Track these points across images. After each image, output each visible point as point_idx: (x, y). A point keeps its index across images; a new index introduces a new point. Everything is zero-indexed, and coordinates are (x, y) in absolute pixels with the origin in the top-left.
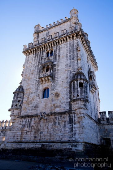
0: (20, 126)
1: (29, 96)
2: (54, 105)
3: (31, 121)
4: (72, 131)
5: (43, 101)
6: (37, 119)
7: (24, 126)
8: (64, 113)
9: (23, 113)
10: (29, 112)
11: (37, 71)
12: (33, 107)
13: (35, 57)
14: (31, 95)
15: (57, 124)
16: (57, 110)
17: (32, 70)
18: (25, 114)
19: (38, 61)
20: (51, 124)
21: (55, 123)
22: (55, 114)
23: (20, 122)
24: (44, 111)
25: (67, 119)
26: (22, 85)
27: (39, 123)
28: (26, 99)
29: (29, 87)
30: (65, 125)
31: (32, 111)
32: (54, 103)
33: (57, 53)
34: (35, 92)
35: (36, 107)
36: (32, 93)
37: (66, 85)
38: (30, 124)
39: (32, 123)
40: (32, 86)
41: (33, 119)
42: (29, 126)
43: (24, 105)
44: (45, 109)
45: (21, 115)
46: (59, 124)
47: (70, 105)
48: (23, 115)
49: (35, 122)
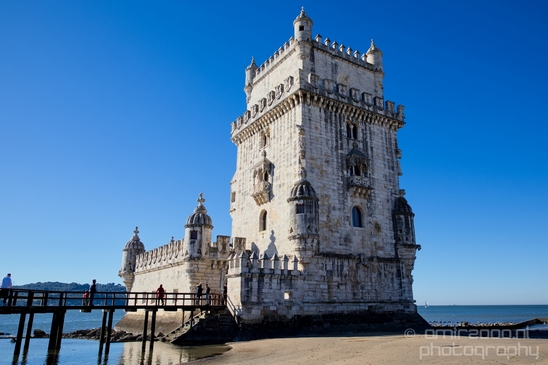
0: (324, 273)
1: (329, 212)
2: (375, 243)
3: (342, 266)
4: (401, 287)
5: (357, 233)
6: (353, 264)
7: (330, 273)
8: (390, 260)
9: (324, 248)
10: (335, 247)
11: (335, 160)
12: (342, 240)
13: (326, 120)
14: (333, 212)
15: (383, 277)
16: (381, 253)
17: (324, 152)
18: (328, 250)
19: (334, 135)
20: (375, 275)
21: (380, 274)
22: (380, 259)
23: (320, 265)
24: (361, 251)
25: (394, 270)
26: (308, 179)
27: (356, 272)
28: (325, 219)
29: (325, 192)
30: (392, 279)
31: (341, 247)
32: (374, 239)
33: (368, 140)
34: (340, 209)
35: (347, 240)
36: (334, 209)
37: (388, 214)
38: (342, 271)
39: (345, 269)
40: (331, 193)
41: (346, 263)
42: (341, 274)
43: (323, 232)
44: (363, 247)
45: (321, 251)
46: (385, 276)
47: (396, 249)
48: (325, 252)
49: (351, 269)
